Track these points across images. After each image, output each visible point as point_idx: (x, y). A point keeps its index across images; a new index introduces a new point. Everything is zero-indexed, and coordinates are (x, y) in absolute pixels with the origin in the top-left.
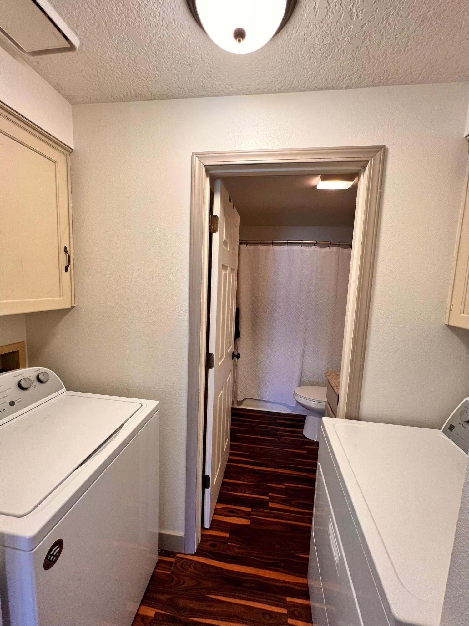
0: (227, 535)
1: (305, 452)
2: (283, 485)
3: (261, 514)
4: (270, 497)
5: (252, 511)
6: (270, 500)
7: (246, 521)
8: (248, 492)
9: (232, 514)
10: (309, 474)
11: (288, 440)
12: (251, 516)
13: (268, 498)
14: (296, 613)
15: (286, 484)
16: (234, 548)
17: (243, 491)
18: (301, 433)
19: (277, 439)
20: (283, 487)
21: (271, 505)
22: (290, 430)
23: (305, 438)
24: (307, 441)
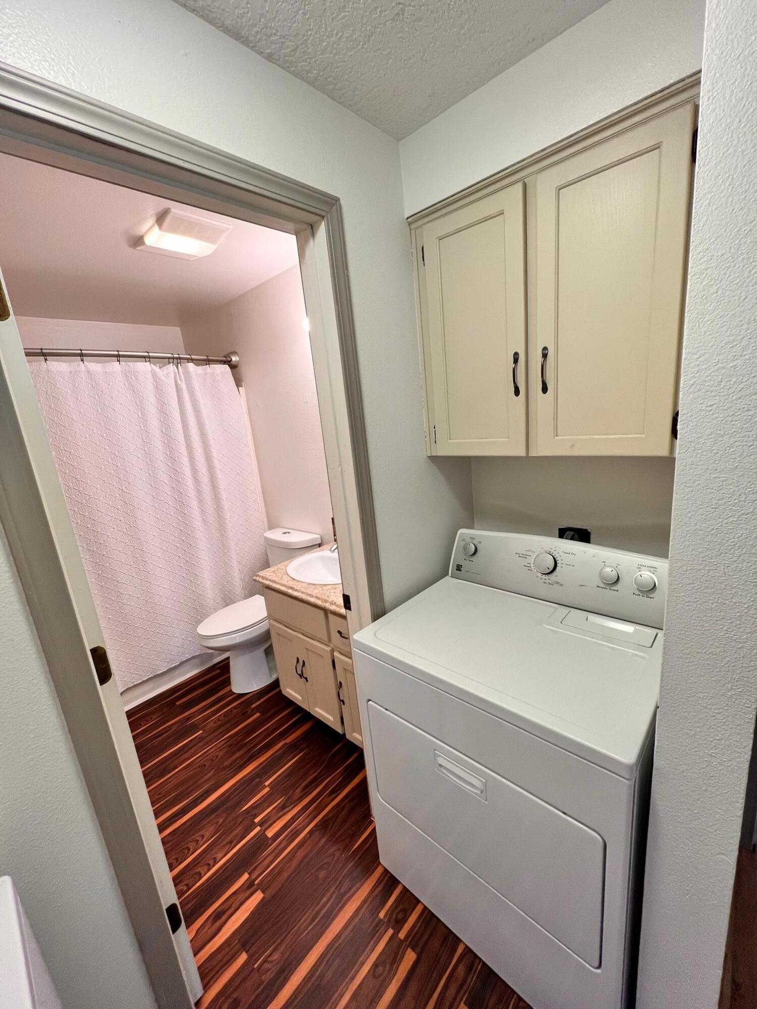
0: (243, 957)
1: (258, 715)
2: (265, 787)
3: (266, 862)
4: (261, 824)
5: (249, 874)
6: (264, 828)
7: (255, 899)
8: (220, 855)
9: (224, 918)
10: (284, 740)
11: (221, 719)
12: (256, 882)
13: (258, 828)
14: (400, 916)
15: (267, 784)
16: (270, 959)
17: (211, 862)
18: (232, 693)
19: (201, 732)
20: (267, 789)
21: (270, 833)
22: (209, 702)
23: (242, 695)
24: (249, 698)
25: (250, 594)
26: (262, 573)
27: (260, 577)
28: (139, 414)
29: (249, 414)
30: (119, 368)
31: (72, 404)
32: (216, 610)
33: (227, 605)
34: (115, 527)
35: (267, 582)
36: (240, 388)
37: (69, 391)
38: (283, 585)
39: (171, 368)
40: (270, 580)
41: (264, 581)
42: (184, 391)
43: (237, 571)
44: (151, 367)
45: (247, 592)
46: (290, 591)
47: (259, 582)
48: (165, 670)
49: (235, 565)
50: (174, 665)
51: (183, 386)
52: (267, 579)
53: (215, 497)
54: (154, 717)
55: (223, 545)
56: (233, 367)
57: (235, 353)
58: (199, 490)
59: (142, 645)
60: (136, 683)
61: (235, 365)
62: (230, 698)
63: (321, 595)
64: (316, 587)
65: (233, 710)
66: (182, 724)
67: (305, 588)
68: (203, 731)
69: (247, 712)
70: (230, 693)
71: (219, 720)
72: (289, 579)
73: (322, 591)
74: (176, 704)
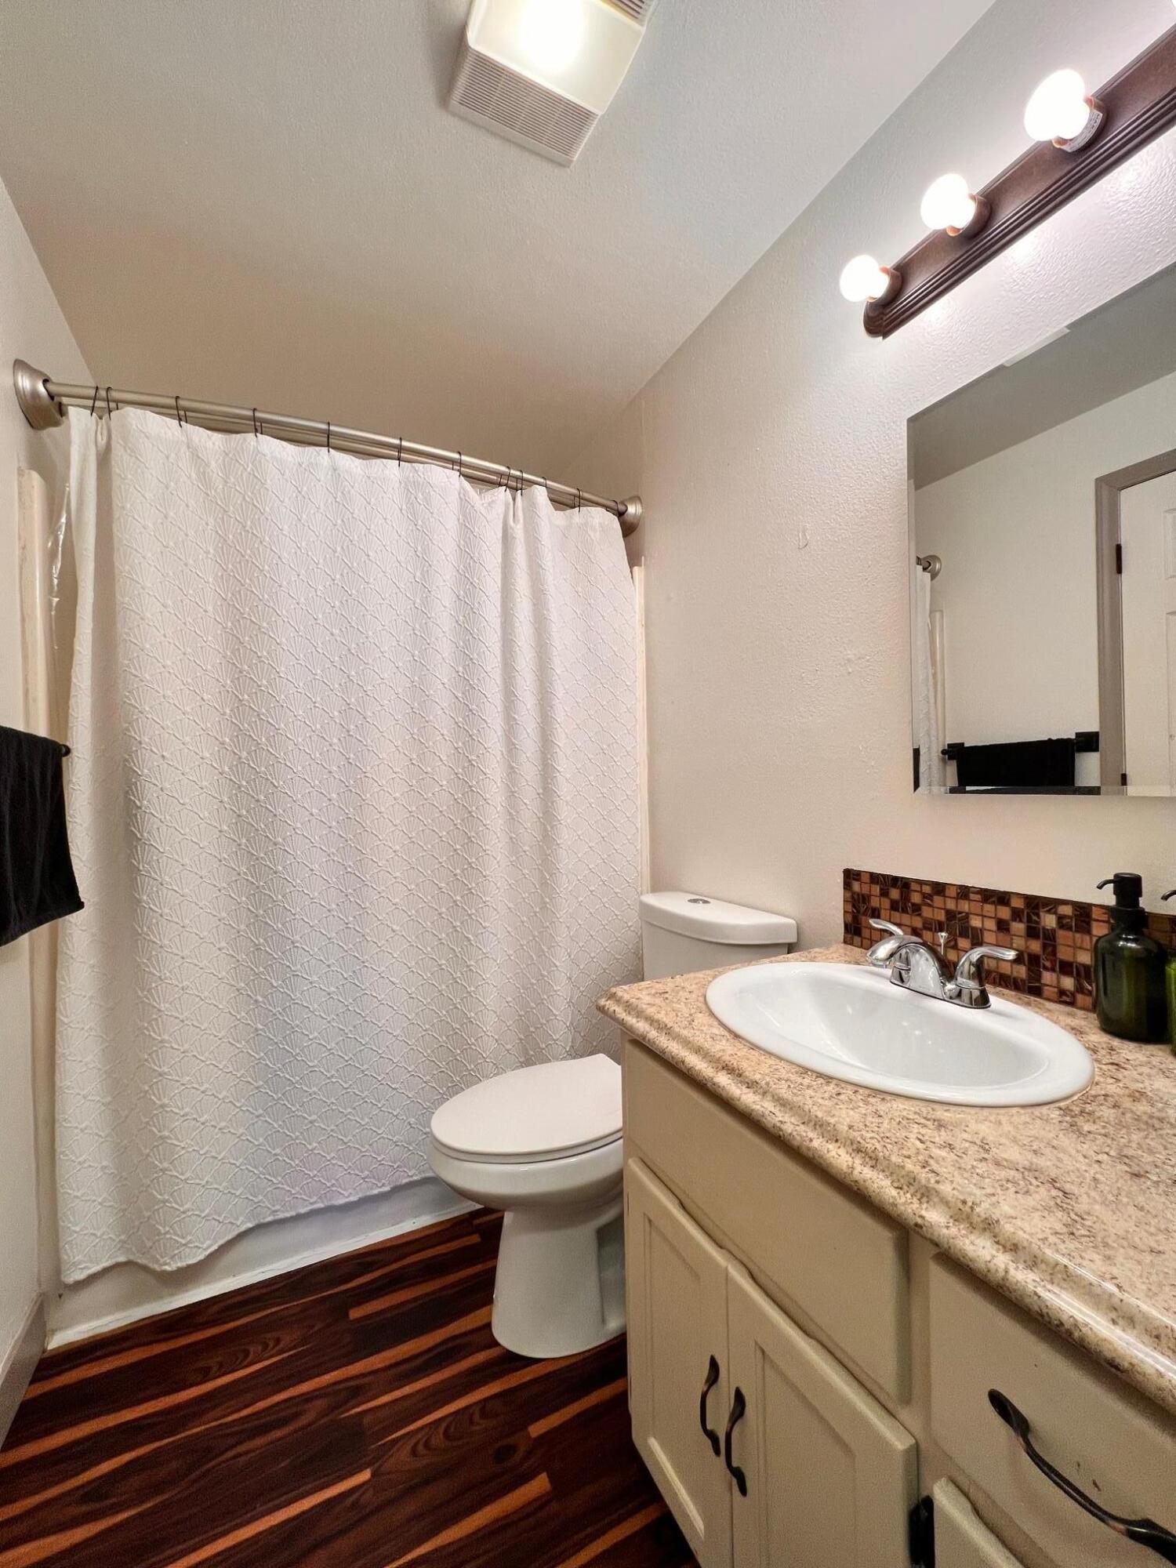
1: (543, 1482)
18: (489, 1339)
19: (368, 1474)
22: (425, 1347)
23: (513, 1361)
24: (529, 1382)
25: (584, 1048)
26: (625, 992)
27: (618, 1001)
28: (418, 574)
29: (647, 625)
30: (398, 475)
31: (286, 527)
32: (499, 1070)
33: (528, 1062)
34: (315, 811)
35: (641, 1026)
36: (636, 569)
37: (287, 499)
38: (698, 1050)
39: (502, 494)
40: (651, 1021)
41: (631, 1020)
42: (518, 541)
43: (565, 981)
44: (461, 483)
45: (579, 1040)
46: (723, 1080)
47: (612, 1017)
48: (353, 1199)
49: (561, 959)
50: (376, 1191)
51: (518, 530)
52: (640, 1015)
53: (544, 789)
54: (287, 1338)
55: (544, 906)
56: (629, 529)
57: (636, 499)
58: (512, 768)
59: (314, 1117)
60: (281, 1216)
61: (632, 523)
62: (481, 1357)
63: (879, 1142)
64: (839, 1094)
65: (477, 1417)
66: (332, 1409)
67: (789, 1083)
68: (373, 1475)
69: (512, 1449)
70: (484, 1336)
71: (427, 1445)
72: (717, 1032)
73: (877, 1120)
74: (347, 1315)
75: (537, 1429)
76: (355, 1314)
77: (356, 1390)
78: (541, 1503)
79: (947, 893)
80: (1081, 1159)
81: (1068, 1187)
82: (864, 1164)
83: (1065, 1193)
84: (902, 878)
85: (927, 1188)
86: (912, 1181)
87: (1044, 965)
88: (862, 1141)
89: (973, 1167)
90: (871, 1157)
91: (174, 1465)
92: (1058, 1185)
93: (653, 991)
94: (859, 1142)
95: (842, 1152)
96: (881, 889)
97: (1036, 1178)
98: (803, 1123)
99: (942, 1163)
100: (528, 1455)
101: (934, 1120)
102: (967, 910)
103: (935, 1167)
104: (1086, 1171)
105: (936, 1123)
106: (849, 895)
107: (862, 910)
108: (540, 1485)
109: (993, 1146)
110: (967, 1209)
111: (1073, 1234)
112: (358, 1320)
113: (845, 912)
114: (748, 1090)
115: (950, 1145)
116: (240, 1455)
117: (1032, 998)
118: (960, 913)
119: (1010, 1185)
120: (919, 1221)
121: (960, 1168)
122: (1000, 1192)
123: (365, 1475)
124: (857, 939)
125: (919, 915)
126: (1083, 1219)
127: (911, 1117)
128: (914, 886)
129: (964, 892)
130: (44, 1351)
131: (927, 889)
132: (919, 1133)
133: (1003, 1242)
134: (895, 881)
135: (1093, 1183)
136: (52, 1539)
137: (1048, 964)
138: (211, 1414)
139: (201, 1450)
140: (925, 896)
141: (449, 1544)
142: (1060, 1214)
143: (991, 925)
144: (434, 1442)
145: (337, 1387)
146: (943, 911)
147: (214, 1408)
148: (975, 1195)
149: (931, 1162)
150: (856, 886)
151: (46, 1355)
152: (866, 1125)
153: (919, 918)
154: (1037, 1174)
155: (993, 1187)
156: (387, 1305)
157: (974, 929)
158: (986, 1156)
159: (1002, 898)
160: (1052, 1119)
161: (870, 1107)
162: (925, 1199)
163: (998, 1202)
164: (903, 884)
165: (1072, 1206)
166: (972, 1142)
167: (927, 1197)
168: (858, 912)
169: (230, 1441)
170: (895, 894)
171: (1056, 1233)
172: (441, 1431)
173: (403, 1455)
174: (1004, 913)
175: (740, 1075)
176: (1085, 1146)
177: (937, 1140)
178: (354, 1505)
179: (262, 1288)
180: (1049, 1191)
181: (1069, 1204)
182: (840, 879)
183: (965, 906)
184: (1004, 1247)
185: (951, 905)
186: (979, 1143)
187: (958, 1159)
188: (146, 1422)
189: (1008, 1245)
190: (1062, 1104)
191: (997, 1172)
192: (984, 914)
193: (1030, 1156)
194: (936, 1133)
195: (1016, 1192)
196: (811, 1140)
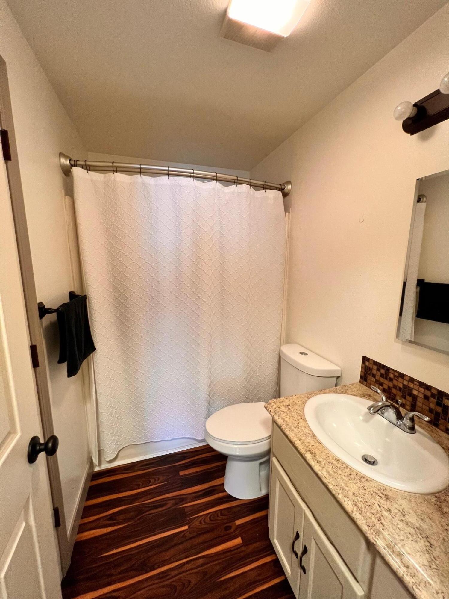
22: (204, 488)
23: (230, 498)
24: (236, 506)
36: (287, 214)
40: (283, 420)
46: (309, 456)
61: (287, 193)
62: (220, 495)
63: (363, 504)
64: (350, 474)
65: (219, 514)
66: (176, 504)
67: (332, 465)
68: (189, 527)
69: (230, 527)
70: (221, 488)
71: (204, 521)
72: (308, 432)
73: (363, 491)
74: (179, 473)
75: (238, 522)
76: (181, 473)
77: (182, 499)
78: (238, 547)
79: (405, 378)
80: (440, 527)
81: (432, 541)
82: (357, 511)
83: (431, 545)
84: (387, 367)
85: (379, 530)
86: (374, 525)
87: (441, 417)
88: (357, 502)
89: (398, 524)
90: (360, 510)
91: (132, 514)
92: (428, 539)
93: (285, 404)
94: (356, 502)
95: (350, 503)
96: (377, 368)
97: (421, 534)
98: (336, 485)
99: (386, 520)
100: (235, 531)
101: (385, 495)
102: (412, 387)
103: (383, 521)
104: (441, 534)
105: (386, 497)
106: (363, 366)
107: (368, 373)
108: (238, 541)
109: (406, 513)
110: (392, 545)
111: (430, 567)
112: (182, 476)
113: (361, 371)
114: (317, 464)
115: (390, 510)
116: (151, 514)
117: (434, 427)
118: (409, 387)
119: (410, 536)
120: (375, 543)
121: (392, 523)
122: (406, 539)
123: (186, 527)
124: (365, 383)
125: (392, 382)
126: (435, 559)
127: (376, 492)
128: (391, 371)
129: (412, 380)
130: (93, 471)
131: (396, 374)
132: (379, 501)
133: (404, 563)
134: (384, 367)
135: (443, 541)
136: (101, 530)
137: (443, 417)
138: (140, 500)
139: (139, 510)
140: (395, 376)
141: (212, 554)
142: (427, 555)
143: (421, 396)
144: (206, 521)
145: (176, 497)
146: (402, 384)
147: (142, 497)
148: (396, 539)
149: (382, 518)
150: (367, 363)
151: (94, 473)
152: (359, 494)
153: (391, 384)
154: (421, 532)
155: (404, 536)
156: (189, 472)
157: (414, 395)
158: (403, 519)
159: (428, 387)
160: (432, 502)
161: (362, 484)
162: (377, 534)
163: (404, 544)
164: (387, 369)
165: (432, 552)
166: (398, 510)
167: (379, 533)
168: (367, 373)
169: (147, 509)
170: (383, 371)
171: (425, 565)
172: (209, 516)
173: (197, 523)
174: (428, 393)
175: (315, 456)
176: (443, 520)
177: (385, 506)
178: (183, 536)
179: (153, 460)
180: (425, 542)
181: (431, 550)
182: (361, 359)
183: (411, 385)
184: (404, 565)
185: (405, 383)
186: (401, 511)
187: (392, 518)
188: (124, 499)
189: (406, 565)
190: (437, 495)
191: (406, 528)
192: (420, 391)
193: (420, 521)
194: (385, 503)
195: (412, 540)
196: (339, 494)
